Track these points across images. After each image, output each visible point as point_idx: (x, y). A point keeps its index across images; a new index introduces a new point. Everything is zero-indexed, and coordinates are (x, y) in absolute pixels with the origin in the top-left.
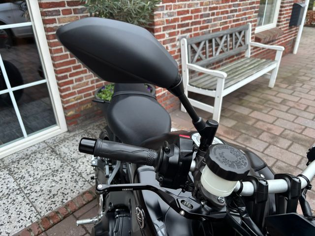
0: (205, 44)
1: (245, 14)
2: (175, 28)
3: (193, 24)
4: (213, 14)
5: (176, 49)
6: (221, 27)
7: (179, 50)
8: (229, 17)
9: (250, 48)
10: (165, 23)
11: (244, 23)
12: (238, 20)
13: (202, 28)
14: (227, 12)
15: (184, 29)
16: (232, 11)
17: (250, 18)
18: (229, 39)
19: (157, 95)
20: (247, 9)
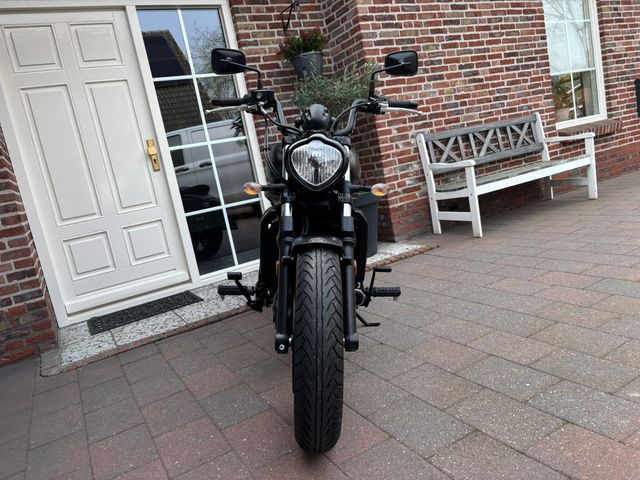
0: (456, 141)
1: (525, 101)
2: (405, 122)
3: (431, 117)
4: (464, 104)
5: (412, 148)
6: (483, 120)
7: (417, 150)
8: (492, 107)
9: (546, 146)
11: (527, 114)
12: (511, 110)
13: (447, 122)
14: (489, 100)
15: (420, 123)
16: (496, 99)
17: (537, 106)
18: (500, 136)
19: (391, 207)
20: (528, 94)
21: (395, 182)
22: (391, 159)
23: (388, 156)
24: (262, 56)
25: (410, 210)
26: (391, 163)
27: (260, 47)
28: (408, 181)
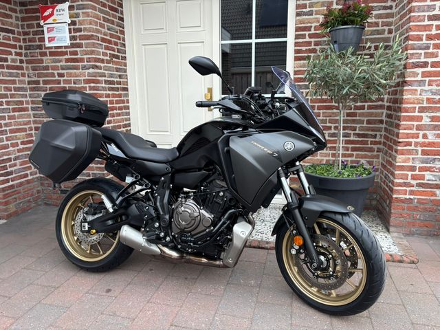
10: (425, 102)
21: (410, 173)
22: (412, 147)
23: (409, 144)
24: (313, 25)
25: (422, 206)
26: (409, 152)
27: (314, 16)
28: (428, 176)
